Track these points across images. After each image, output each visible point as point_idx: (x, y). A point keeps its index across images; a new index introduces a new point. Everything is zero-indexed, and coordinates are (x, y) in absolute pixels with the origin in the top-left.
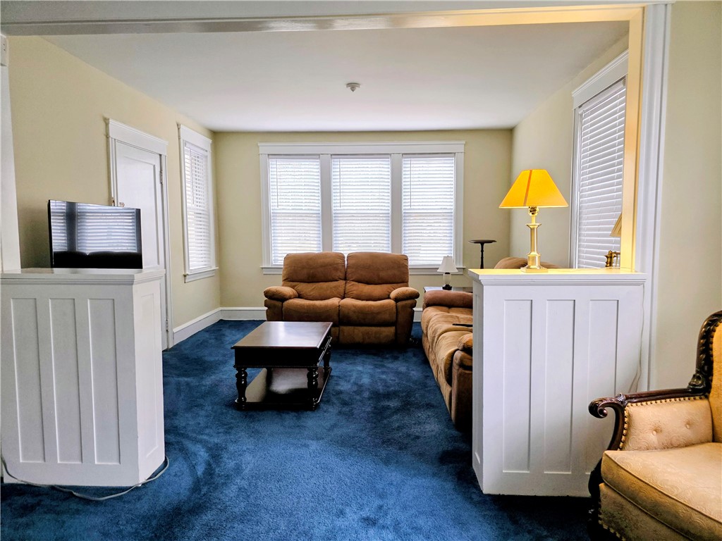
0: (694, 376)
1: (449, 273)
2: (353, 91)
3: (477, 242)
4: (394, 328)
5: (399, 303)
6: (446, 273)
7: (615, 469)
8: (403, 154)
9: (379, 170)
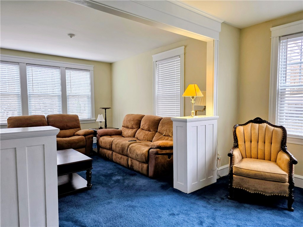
0: (234, 143)
1: (101, 122)
2: (71, 37)
3: (103, 108)
4: (85, 148)
5: (87, 137)
6: (100, 122)
7: (240, 169)
8: (66, 68)
9: (56, 74)
